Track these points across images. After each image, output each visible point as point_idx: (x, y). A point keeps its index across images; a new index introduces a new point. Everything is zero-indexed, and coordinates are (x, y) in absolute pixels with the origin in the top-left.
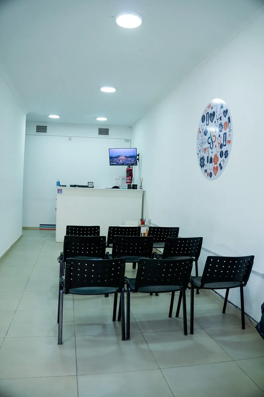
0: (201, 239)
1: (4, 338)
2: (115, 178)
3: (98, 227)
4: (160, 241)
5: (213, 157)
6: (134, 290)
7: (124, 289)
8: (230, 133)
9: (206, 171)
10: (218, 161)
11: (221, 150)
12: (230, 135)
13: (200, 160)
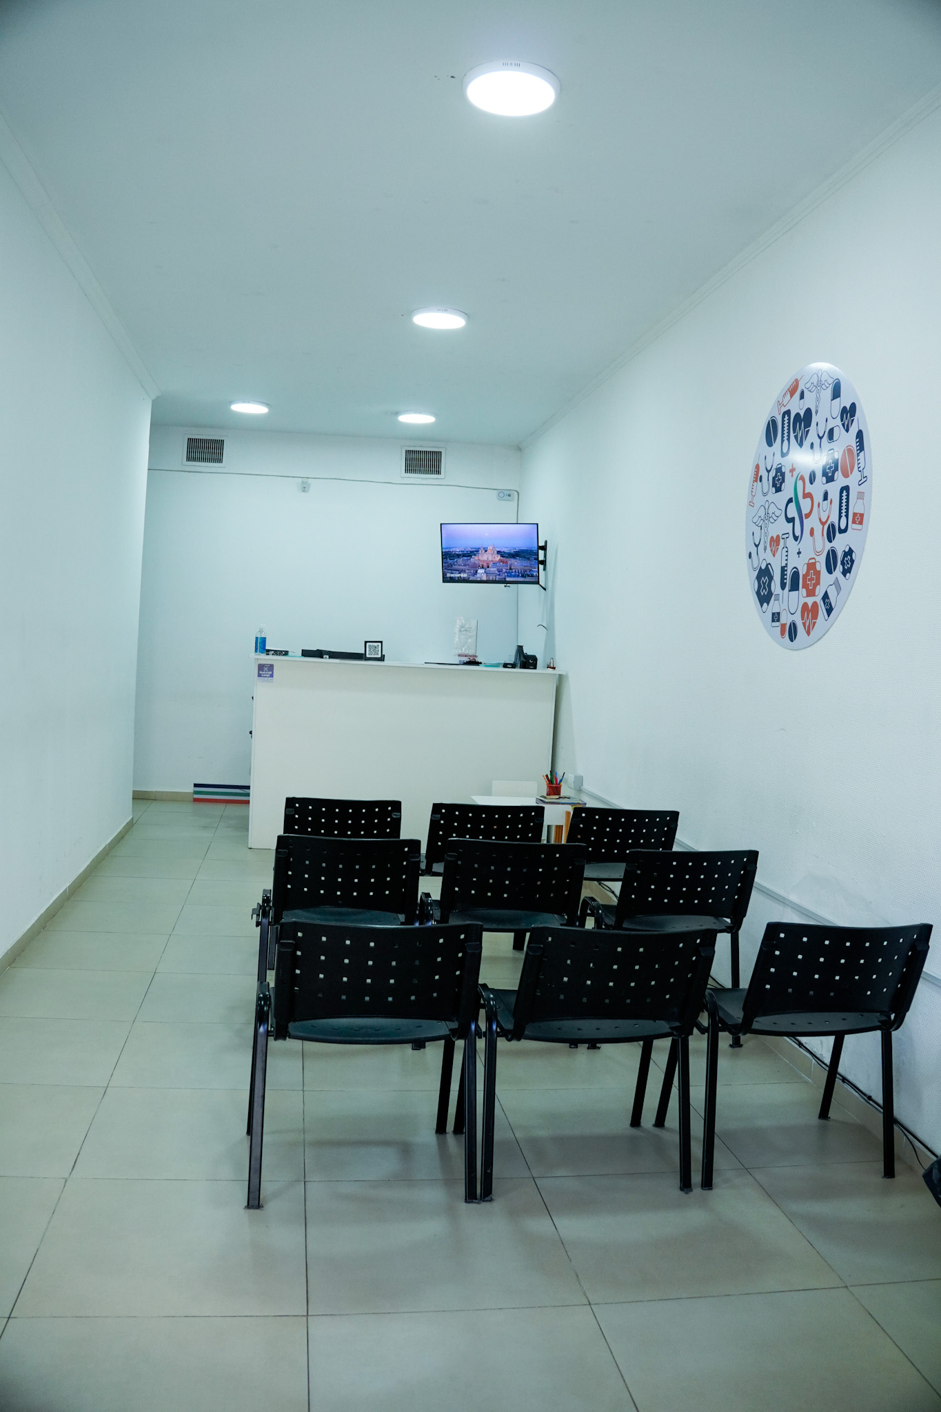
0: (753, 856)
1: (66, 1181)
2: (462, 627)
3: (397, 805)
4: (609, 858)
5: (802, 571)
6: (509, 1031)
7: (477, 1026)
8: (862, 488)
9: (776, 617)
10: (819, 584)
11: (828, 546)
12: (861, 496)
13: (758, 578)
